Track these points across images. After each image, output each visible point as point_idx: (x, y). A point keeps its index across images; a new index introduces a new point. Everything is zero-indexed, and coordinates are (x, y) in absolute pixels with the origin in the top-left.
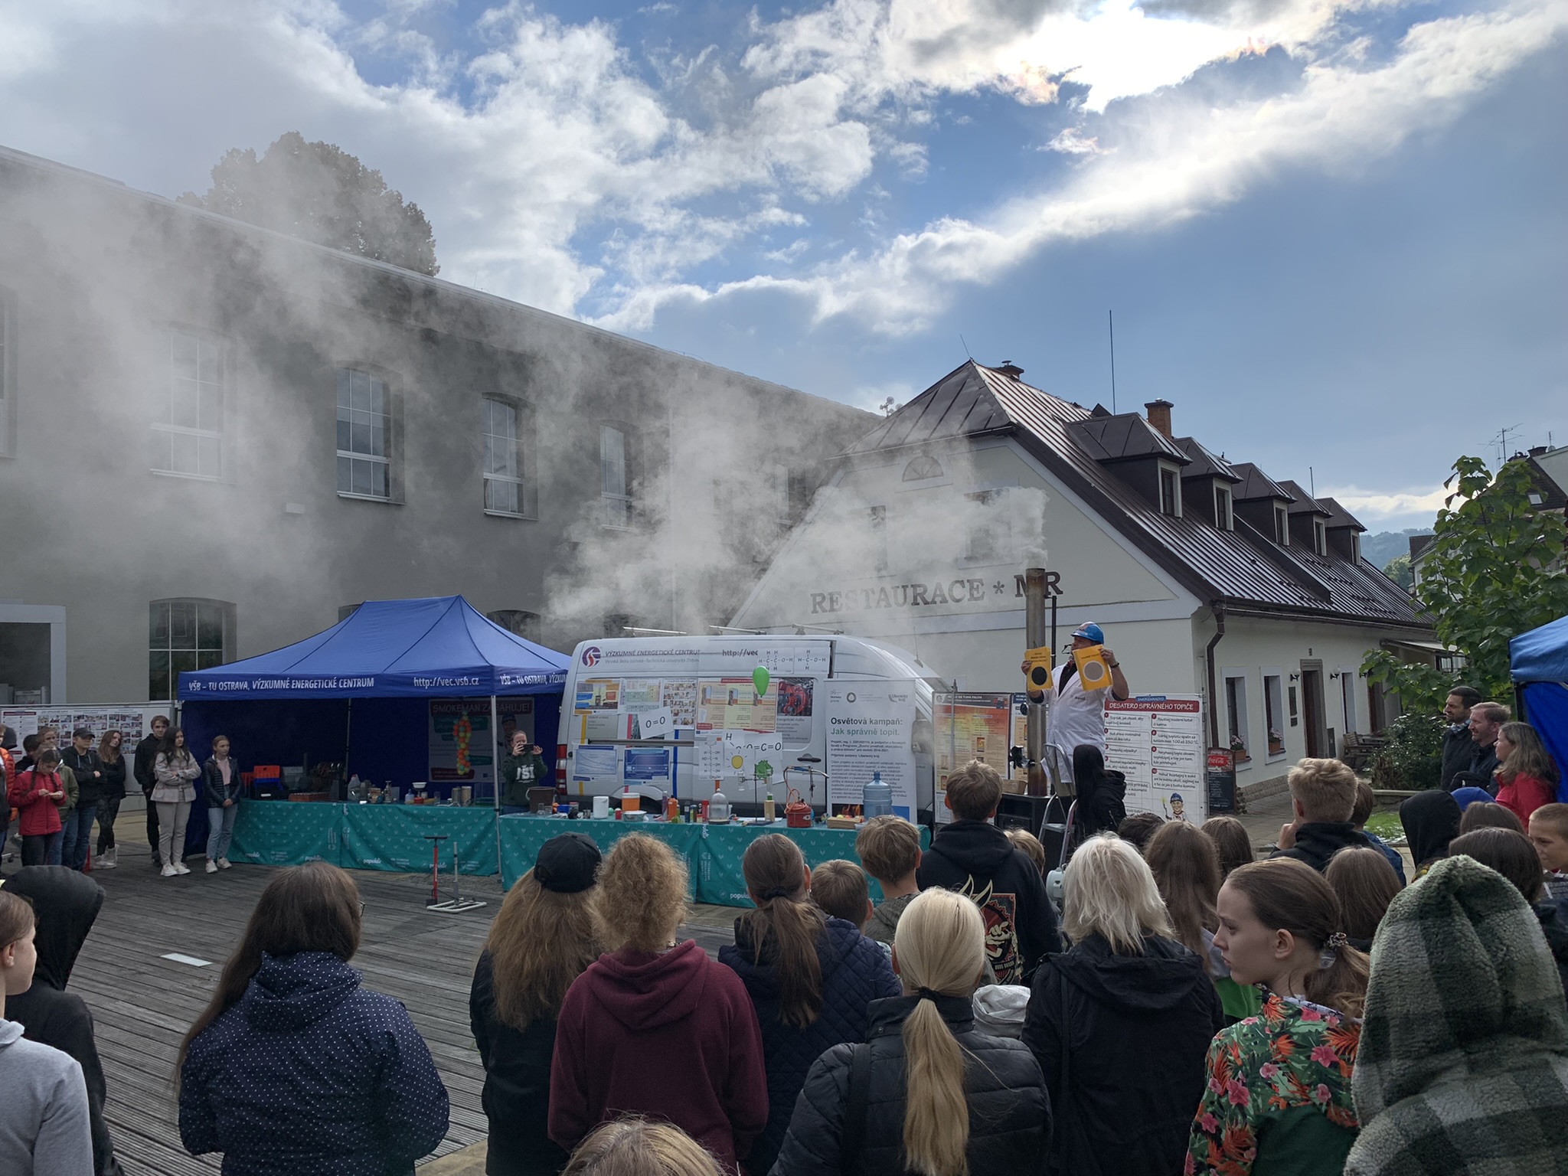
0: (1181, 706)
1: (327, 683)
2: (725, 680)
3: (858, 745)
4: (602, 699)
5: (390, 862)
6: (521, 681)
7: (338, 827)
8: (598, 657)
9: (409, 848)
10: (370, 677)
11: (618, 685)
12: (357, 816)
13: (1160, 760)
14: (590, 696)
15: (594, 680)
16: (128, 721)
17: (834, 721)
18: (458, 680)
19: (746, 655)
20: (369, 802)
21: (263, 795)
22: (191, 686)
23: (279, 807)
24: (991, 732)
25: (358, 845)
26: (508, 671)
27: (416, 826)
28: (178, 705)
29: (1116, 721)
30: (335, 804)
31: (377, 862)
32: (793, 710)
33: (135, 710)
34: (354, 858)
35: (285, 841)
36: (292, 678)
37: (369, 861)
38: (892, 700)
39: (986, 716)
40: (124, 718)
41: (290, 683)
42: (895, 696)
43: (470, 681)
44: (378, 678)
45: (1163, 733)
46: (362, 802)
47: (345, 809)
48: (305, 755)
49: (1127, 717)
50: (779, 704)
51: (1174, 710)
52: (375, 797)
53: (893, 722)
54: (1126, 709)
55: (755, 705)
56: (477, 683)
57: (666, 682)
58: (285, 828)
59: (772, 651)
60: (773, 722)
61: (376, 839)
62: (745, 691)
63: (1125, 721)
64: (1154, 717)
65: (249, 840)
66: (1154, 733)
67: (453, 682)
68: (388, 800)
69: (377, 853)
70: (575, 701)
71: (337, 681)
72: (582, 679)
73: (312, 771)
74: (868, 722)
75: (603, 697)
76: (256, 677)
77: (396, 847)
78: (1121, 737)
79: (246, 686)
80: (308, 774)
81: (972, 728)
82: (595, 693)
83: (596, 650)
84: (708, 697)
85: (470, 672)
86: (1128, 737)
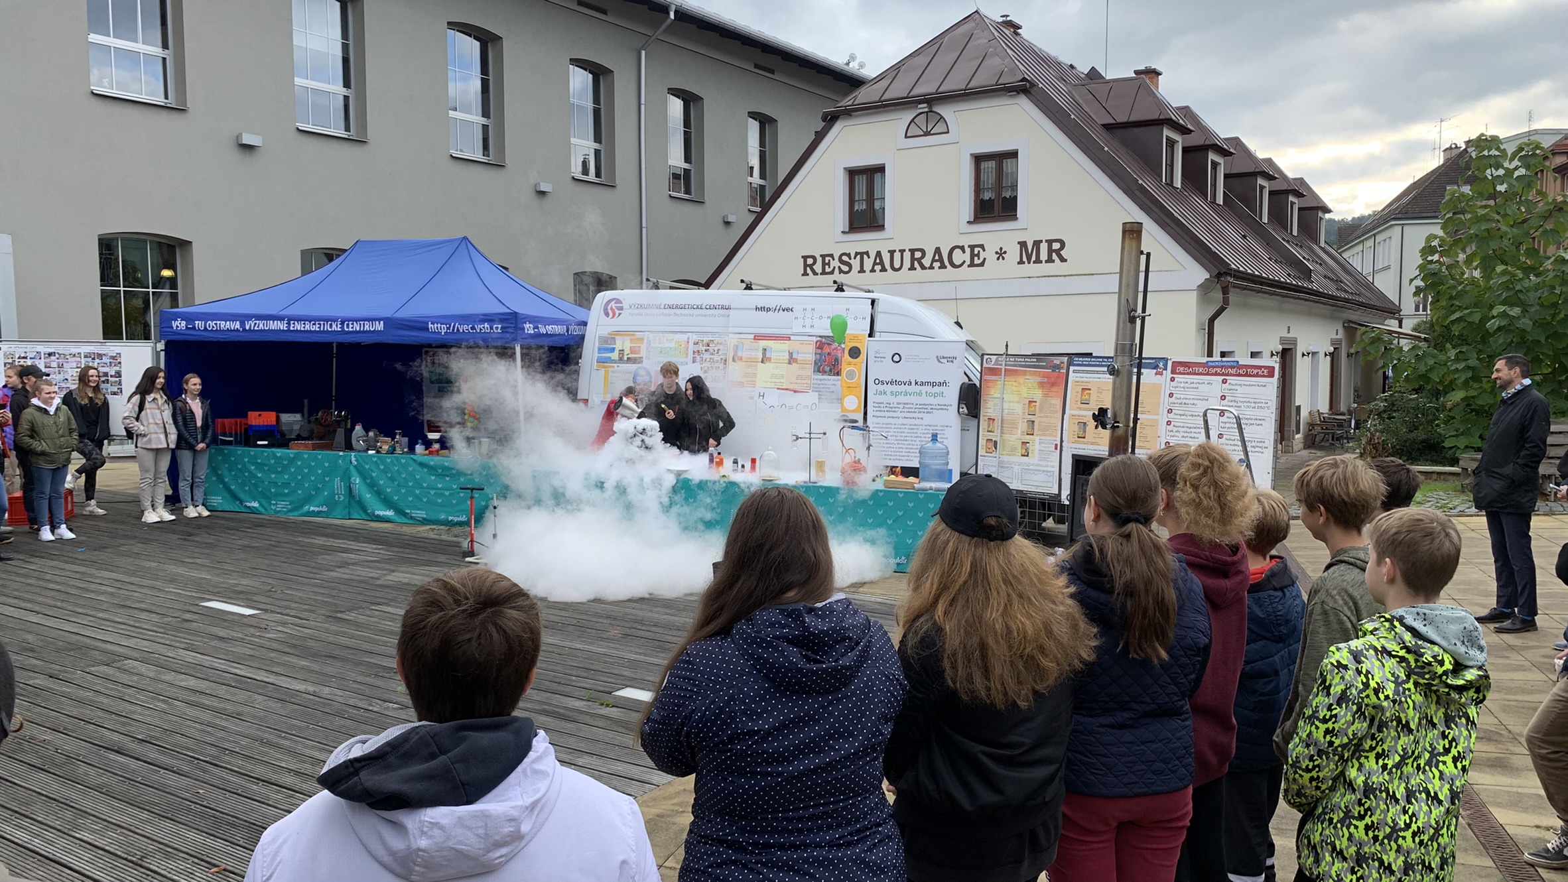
0: (1255, 371)
1: (331, 325)
2: (758, 337)
3: (901, 406)
4: (626, 353)
5: (404, 514)
6: (543, 330)
7: (346, 477)
8: (621, 308)
9: (425, 500)
10: (379, 320)
11: (642, 339)
12: (367, 467)
13: (1227, 425)
14: (613, 350)
15: (619, 333)
16: (105, 360)
17: (877, 382)
18: (478, 327)
19: (781, 311)
20: (378, 452)
21: (259, 443)
22: (174, 324)
23: (279, 455)
24: (1046, 395)
25: (368, 496)
26: (535, 320)
27: (433, 478)
28: (161, 346)
29: (1182, 385)
30: (341, 453)
31: (390, 513)
32: (830, 370)
33: (112, 348)
34: (364, 509)
35: (286, 491)
36: (290, 319)
37: (381, 513)
38: (940, 362)
39: (1039, 379)
40: (100, 356)
41: (289, 324)
42: (944, 358)
43: (491, 328)
44: (387, 321)
45: (1233, 399)
46: (370, 452)
47: (353, 459)
48: (306, 401)
49: (1195, 381)
50: (816, 363)
51: (1247, 375)
52: (386, 447)
53: (940, 384)
54: (1195, 374)
55: (790, 363)
56: (499, 331)
57: (695, 338)
58: (286, 477)
59: (809, 307)
60: (808, 382)
61: (389, 490)
62: (779, 349)
63: (1192, 386)
64: (1224, 382)
65: (247, 488)
66: (1223, 398)
67: (473, 328)
68: (398, 450)
69: (388, 503)
70: (596, 355)
71: (342, 323)
72: (604, 331)
73: (313, 418)
74: (913, 383)
75: (627, 351)
76: (249, 317)
77: (410, 499)
78: (1187, 401)
79: (237, 325)
80: (309, 422)
81: (1024, 391)
82: (618, 346)
83: (618, 301)
84: (739, 354)
85: (489, 319)
86: (1195, 402)
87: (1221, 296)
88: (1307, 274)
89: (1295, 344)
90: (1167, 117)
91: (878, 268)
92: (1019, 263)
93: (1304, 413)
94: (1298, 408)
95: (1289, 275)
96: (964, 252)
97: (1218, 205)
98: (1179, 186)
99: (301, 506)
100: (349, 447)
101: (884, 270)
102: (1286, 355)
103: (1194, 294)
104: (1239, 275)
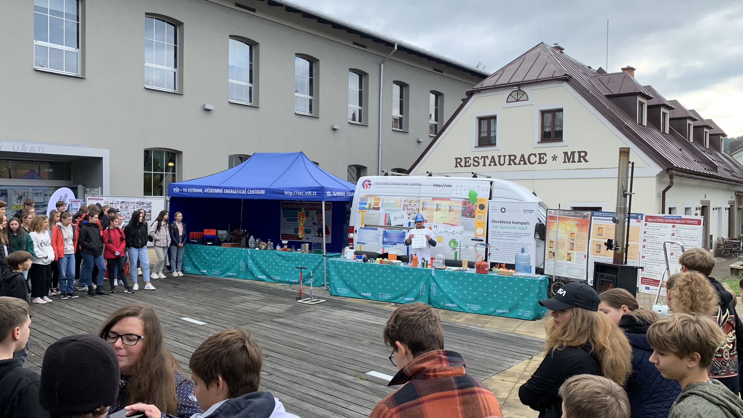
0: (691, 222)
1: (242, 191)
2: (434, 199)
3: (506, 234)
4: (372, 205)
5: (271, 278)
6: (335, 195)
7: (246, 260)
8: (370, 185)
9: (280, 271)
10: (263, 189)
11: (380, 199)
12: (255, 255)
13: (675, 249)
14: (366, 204)
15: (368, 196)
16: (145, 205)
17: (493, 221)
18: (306, 193)
19: (446, 187)
20: (260, 249)
21: (208, 243)
22: (174, 190)
23: (216, 249)
24: (579, 231)
25: (255, 269)
26: (331, 190)
27: (284, 261)
28: (168, 199)
29: (651, 227)
30: (244, 249)
31: (264, 277)
32: (470, 215)
33: (148, 200)
34: (253, 275)
35: (219, 266)
36: (224, 188)
37: (260, 277)
38: (525, 212)
39: (576, 223)
40: (143, 203)
41: (223, 190)
42: (527, 210)
43: (312, 194)
44: (266, 190)
45: (678, 235)
46: (257, 249)
47: (249, 252)
48: (229, 225)
49: (658, 226)
50: (462, 212)
51: (686, 223)
52: (263, 247)
53: (525, 224)
54: (658, 222)
55: (450, 211)
56: (315, 195)
57: (404, 198)
58: (219, 259)
59: (459, 185)
60: (459, 220)
61: (264, 266)
62: (445, 205)
63: (656, 228)
64: (674, 227)
65: (202, 264)
66: (673, 235)
67: (304, 193)
68: (269, 248)
69: (264, 273)
70: (358, 206)
71: (247, 190)
72: (362, 195)
73: (232, 233)
74: (512, 223)
75: (373, 204)
76: (207, 187)
77: (274, 271)
78: (654, 236)
79: (201, 191)
80: (230, 234)
81: (569, 229)
82: (369, 202)
83: (369, 181)
84: (425, 207)
85: (312, 189)
86: (658, 236)
87: (669, 180)
88: (715, 168)
89: (709, 204)
90: (639, 91)
91: (492, 164)
92: (564, 162)
93: (715, 239)
94: (711, 236)
95: (705, 169)
96: (536, 157)
97: (666, 134)
98: (646, 125)
99: (225, 273)
100: (247, 246)
101: (495, 165)
102: (704, 210)
103: (655, 179)
104: (678, 169)
